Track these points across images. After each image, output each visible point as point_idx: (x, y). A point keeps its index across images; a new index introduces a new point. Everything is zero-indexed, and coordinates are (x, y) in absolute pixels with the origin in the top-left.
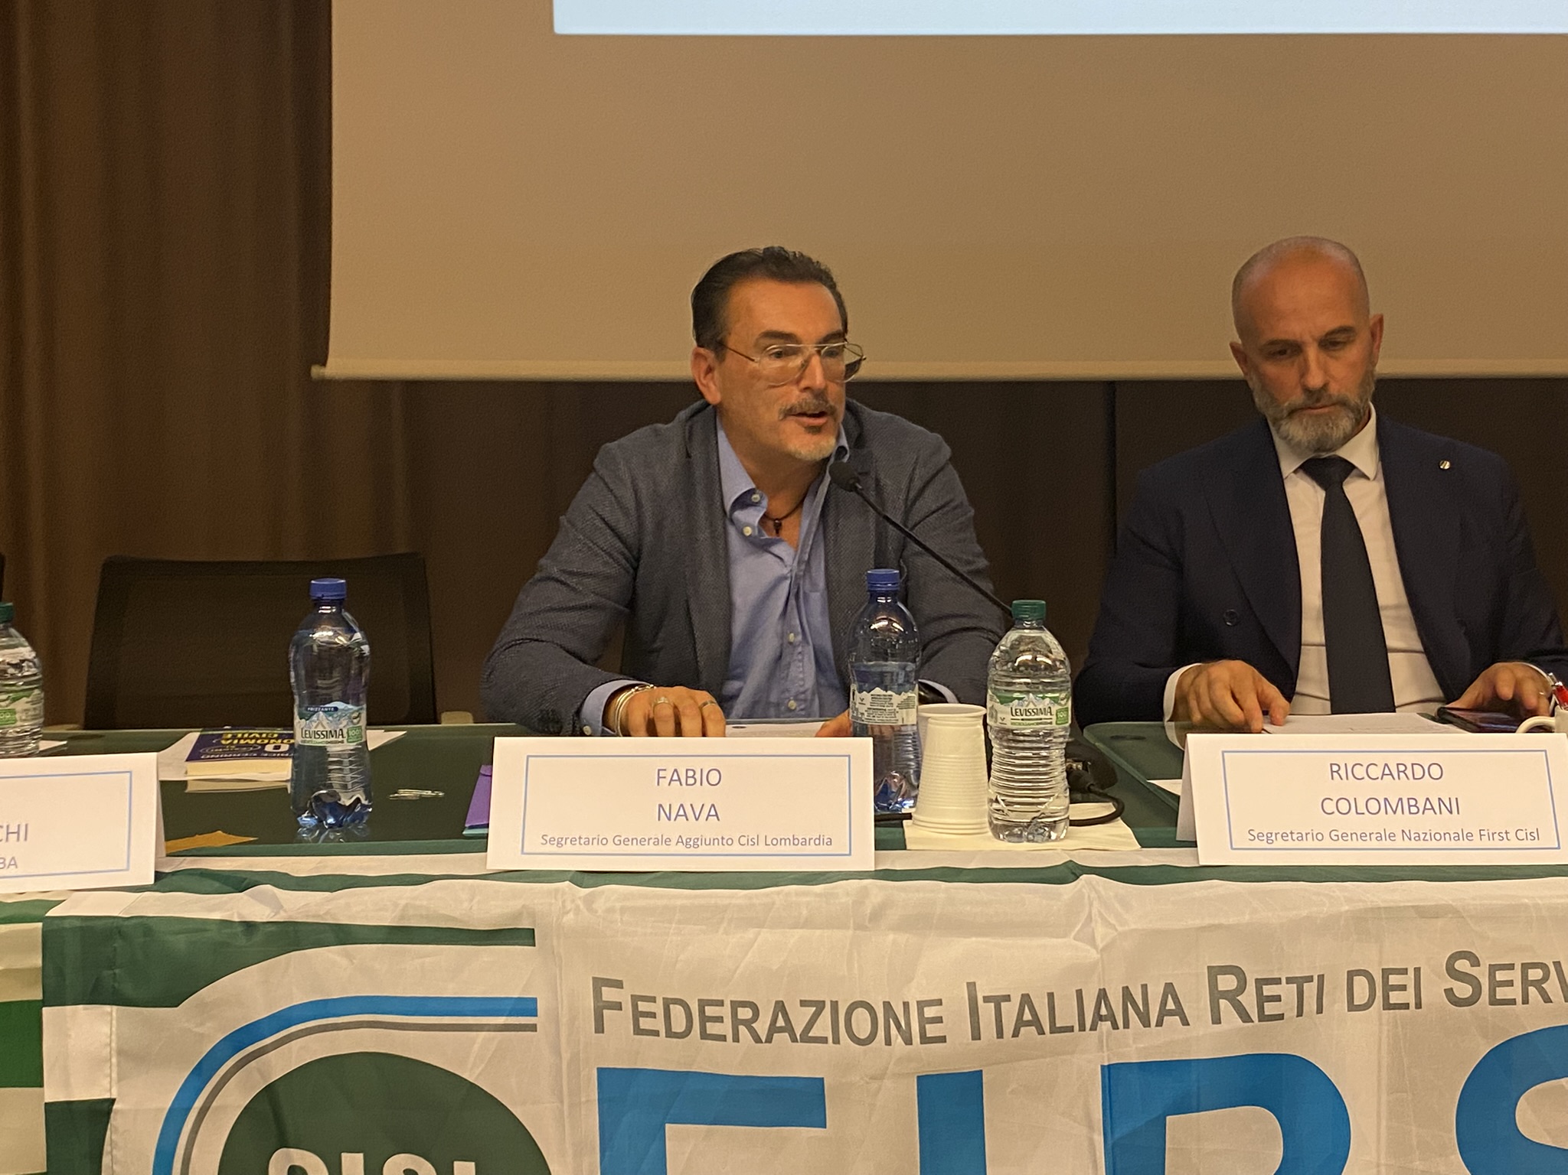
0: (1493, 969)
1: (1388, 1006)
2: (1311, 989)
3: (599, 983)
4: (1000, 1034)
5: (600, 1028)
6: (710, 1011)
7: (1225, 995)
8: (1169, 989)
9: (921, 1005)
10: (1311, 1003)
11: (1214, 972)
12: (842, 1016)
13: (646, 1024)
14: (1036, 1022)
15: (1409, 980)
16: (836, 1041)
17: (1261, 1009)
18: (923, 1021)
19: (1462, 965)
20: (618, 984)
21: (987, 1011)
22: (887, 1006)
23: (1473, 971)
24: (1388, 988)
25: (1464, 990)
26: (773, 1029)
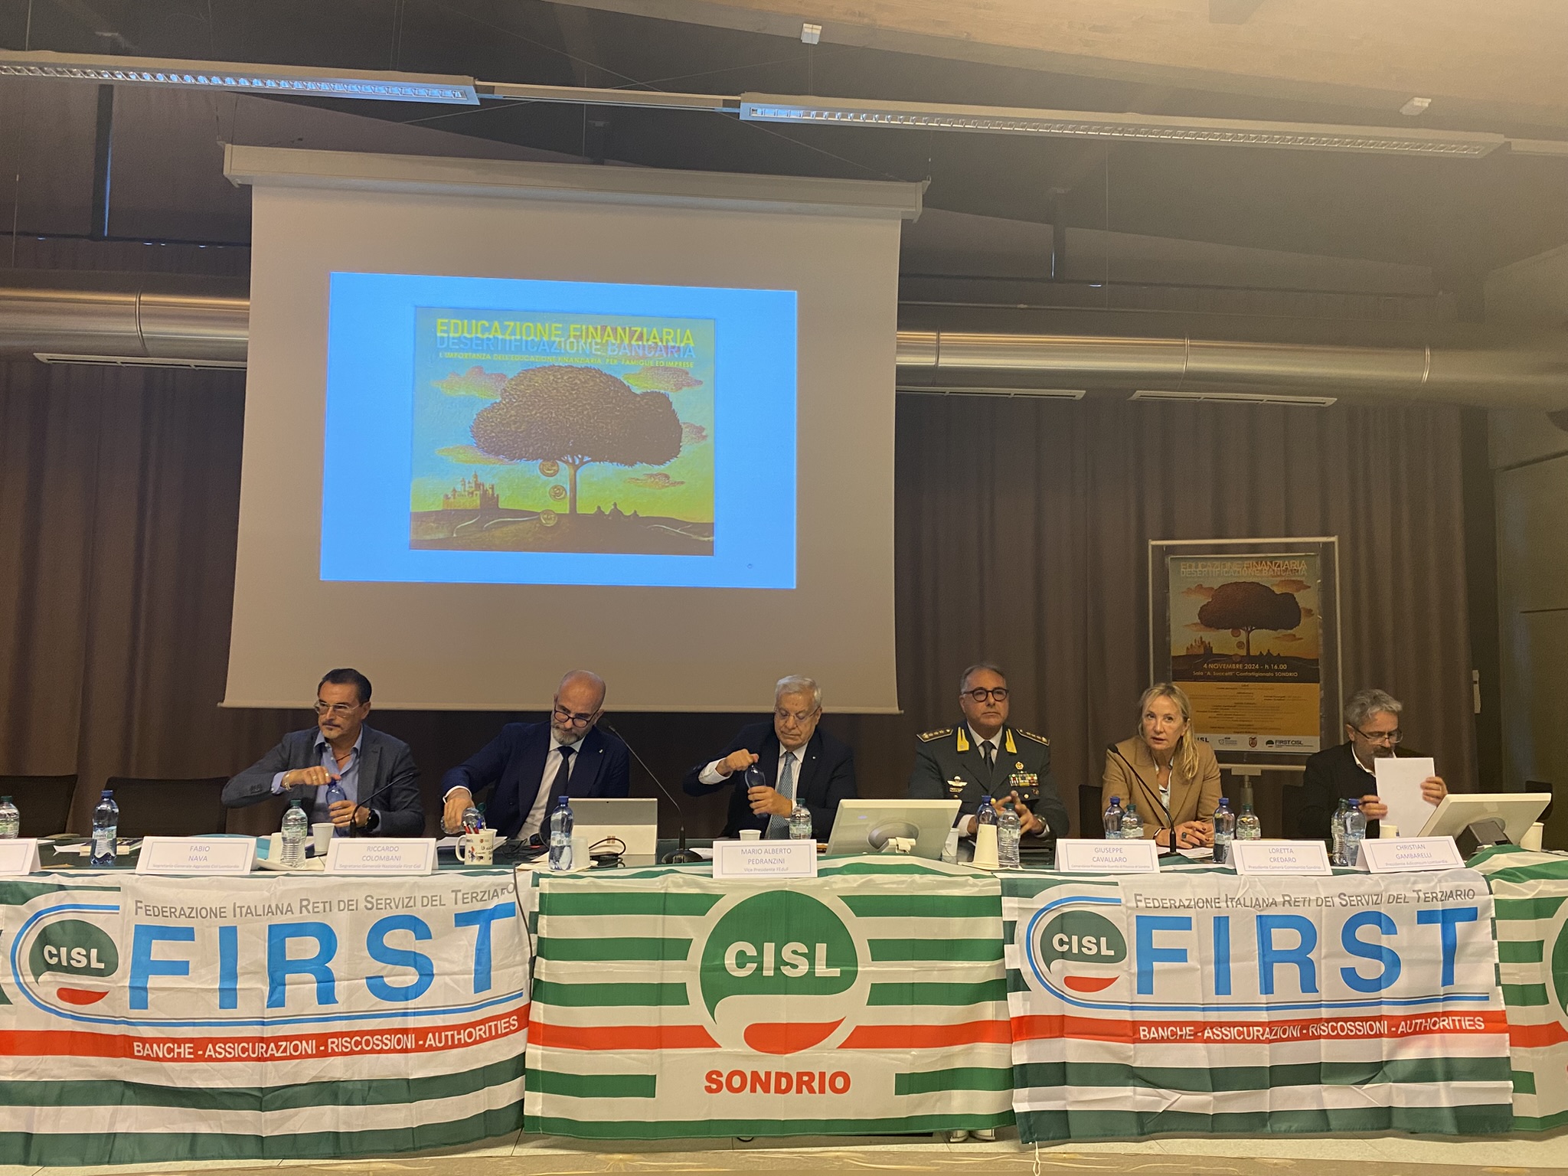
0: (377, 900)
1: (349, 910)
2: (327, 905)
3: (137, 902)
4: (241, 916)
5: (136, 914)
6: (164, 909)
7: (304, 906)
8: (289, 905)
9: (220, 908)
10: (328, 909)
11: (301, 900)
12: (199, 912)
13: (148, 912)
14: (251, 913)
15: (354, 902)
16: (197, 917)
17: (313, 910)
18: (221, 913)
19: (369, 899)
20: (141, 902)
21: (238, 910)
22: (211, 908)
23: (372, 900)
24: (349, 905)
25: (370, 906)
26: (180, 914)
